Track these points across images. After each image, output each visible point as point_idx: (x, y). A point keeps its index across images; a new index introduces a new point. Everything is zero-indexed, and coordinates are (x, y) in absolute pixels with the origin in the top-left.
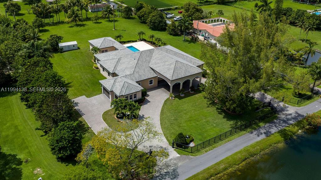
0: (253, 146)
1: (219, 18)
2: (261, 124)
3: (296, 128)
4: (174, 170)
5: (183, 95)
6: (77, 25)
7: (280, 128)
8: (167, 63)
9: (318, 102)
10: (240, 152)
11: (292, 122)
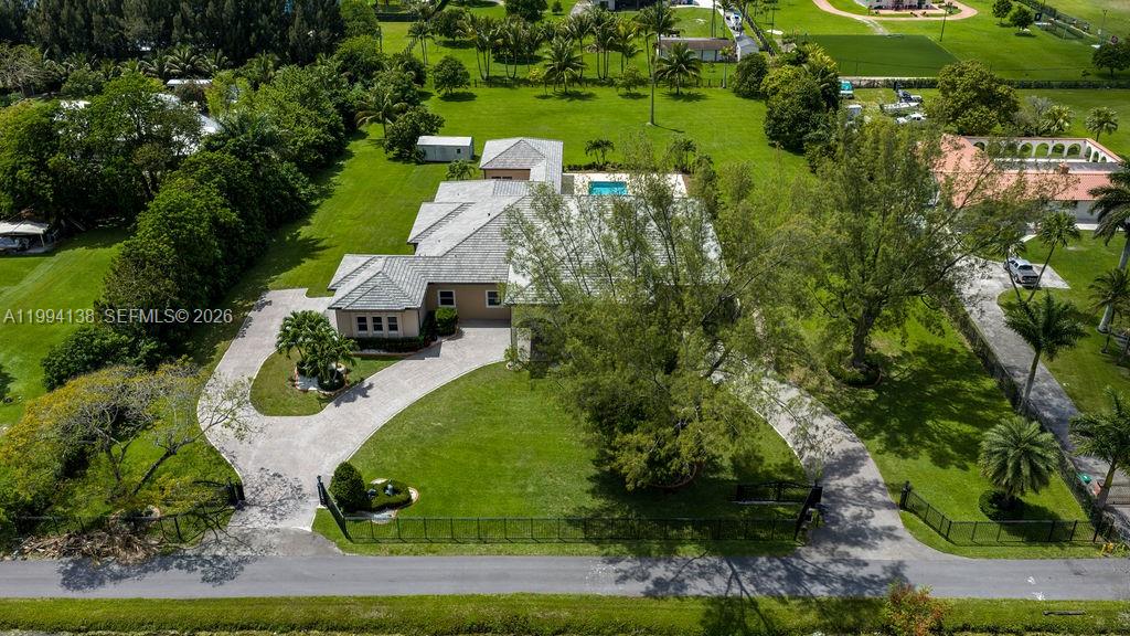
0: (553, 602)
1: (1081, 143)
2: (689, 550)
3: (811, 617)
6: (566, 95)
7: (742, 589)
9: (1067, 568)
11: (819, 591)
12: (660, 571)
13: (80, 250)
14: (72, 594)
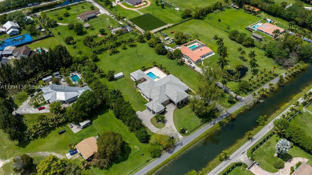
0: (208, 130)
1: (196, 40)
2: (212, 119)
3: (226, 120)
4: (181, 142)
5: (181, 107)
7: (219, 120)
8: (173, 93)
10: (204, 133)
11: (224, 117)
12: (212, 123)
14: (172, 154)
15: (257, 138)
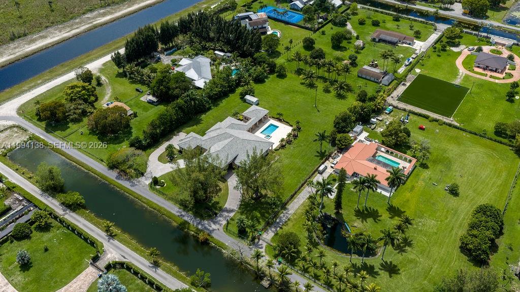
3: (194, 230)
4: (136, 185)
7: (191, 221)
11: (200, 227)
12: (183, 213)
13: (162, 106)
14: (115, 180)
15: (159, 275)
